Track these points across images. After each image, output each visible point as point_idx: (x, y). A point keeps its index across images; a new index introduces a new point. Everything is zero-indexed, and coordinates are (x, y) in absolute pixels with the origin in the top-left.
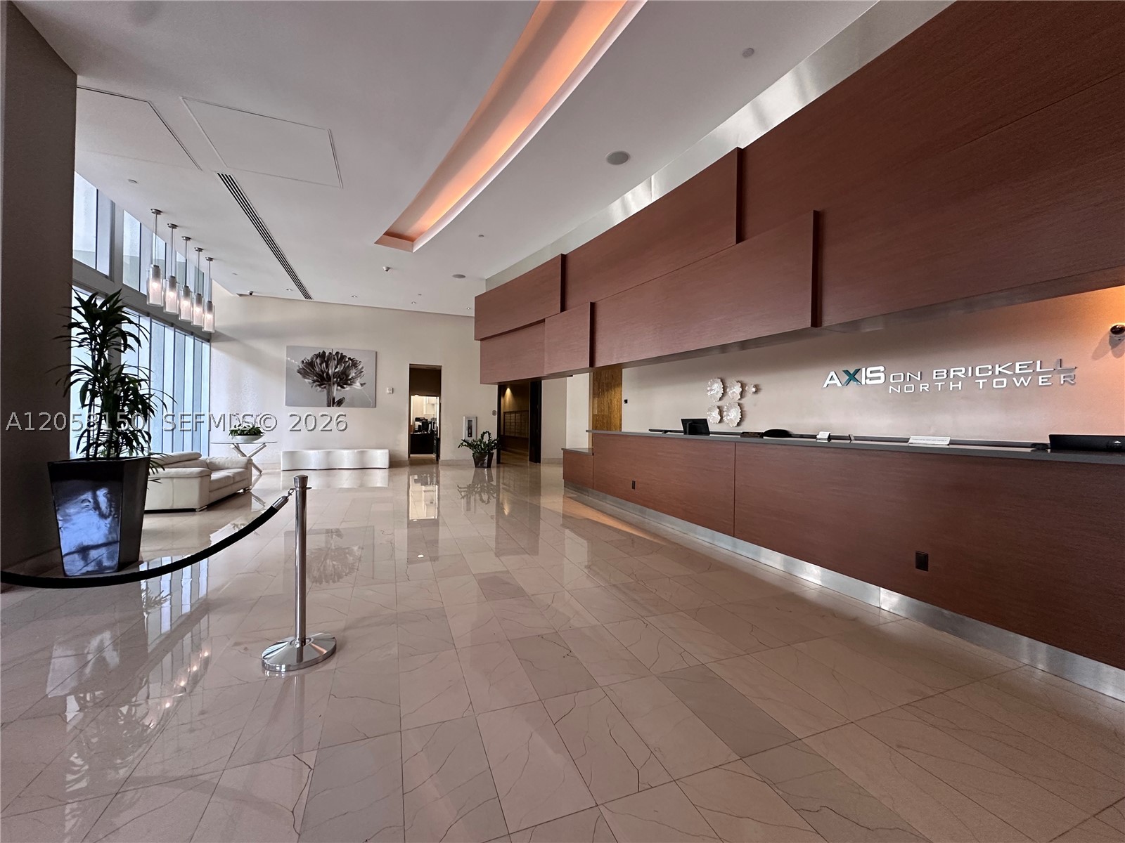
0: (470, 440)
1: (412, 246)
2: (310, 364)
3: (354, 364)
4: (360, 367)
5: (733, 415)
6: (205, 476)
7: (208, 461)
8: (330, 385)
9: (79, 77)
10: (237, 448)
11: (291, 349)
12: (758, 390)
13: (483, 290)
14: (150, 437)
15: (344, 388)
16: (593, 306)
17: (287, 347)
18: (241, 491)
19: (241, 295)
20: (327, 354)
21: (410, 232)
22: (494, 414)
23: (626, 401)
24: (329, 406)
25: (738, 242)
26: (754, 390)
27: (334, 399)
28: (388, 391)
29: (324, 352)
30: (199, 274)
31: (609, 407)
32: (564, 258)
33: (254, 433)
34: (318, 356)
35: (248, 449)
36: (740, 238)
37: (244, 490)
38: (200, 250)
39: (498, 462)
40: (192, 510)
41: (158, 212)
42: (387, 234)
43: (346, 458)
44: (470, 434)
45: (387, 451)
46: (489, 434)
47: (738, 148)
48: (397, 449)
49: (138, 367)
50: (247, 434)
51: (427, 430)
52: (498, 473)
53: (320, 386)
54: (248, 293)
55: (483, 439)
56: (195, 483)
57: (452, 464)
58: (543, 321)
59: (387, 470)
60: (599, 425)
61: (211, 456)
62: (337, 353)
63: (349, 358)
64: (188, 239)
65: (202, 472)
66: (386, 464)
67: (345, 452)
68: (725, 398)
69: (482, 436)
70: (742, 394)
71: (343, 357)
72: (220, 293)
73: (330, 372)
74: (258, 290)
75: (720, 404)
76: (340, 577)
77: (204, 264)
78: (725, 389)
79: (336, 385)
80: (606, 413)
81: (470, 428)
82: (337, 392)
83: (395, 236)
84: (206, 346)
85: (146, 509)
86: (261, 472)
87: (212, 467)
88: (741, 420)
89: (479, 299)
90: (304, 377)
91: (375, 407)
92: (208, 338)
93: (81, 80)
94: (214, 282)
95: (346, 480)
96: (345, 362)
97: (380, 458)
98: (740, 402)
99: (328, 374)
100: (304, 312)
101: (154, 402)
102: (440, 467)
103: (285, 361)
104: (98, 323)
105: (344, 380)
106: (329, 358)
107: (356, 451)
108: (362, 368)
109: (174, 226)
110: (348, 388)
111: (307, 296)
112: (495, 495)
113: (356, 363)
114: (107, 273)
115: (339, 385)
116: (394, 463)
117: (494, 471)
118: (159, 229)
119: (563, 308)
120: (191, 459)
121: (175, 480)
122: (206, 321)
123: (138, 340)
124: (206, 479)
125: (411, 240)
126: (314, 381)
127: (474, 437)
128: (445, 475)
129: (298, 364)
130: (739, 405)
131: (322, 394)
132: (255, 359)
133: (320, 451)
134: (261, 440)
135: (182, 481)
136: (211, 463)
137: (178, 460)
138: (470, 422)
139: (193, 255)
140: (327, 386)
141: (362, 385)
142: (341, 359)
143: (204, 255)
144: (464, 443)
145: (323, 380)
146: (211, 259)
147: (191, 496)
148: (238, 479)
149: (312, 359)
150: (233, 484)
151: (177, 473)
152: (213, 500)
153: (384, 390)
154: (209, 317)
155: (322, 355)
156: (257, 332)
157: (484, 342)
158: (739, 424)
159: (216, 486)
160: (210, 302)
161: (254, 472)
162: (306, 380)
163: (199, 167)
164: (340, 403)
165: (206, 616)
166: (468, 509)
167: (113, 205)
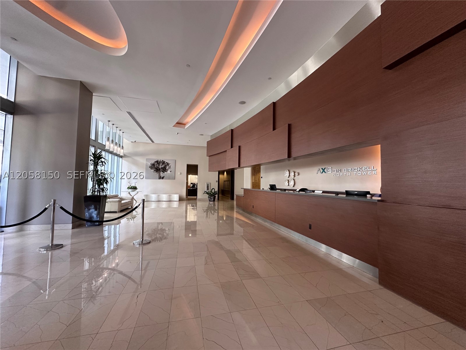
0: (207, 191)
1: (185, 127)
2: (153, 165)
3: (168, 164)
4: (170, 165)
5: (292, 183)
6: (120, 201)
7: (121, 197)
8: (160, 172)
9: (93, 94)
10: (129, 193)
11: (147, 160)
12: (299, 174)
13: (209, 139)
14: (107, 189)
15: (164, 173)
16: (239, 147)
17: (146, 159)
18: (130, 207)
19: (132, 142)
20: (159, 161)
21: (184, 122)
22: (217, 182)
23: (262, 177)
24: (159, 179)
25: (273, 131)
26: (297, 174)
27: (161, 177)
28: (179, 174)
29: (158, 161)
30: (120, 136)
31: (259, 179)
32: (232, 130)
33: (135, 188)
34: (156, 162)
35: (133, 193)
36: (274, 129)
37: (131, 207)
38: (120, 130)
39: (218, 199)
40: (116, 212)
41: (109, 121)
42: (177, 123)
43: (164, 197)
44: (208, 189)
45: (178, 195)
46: (214, 189)
47: (273, 102)
48: (182, 194)
49: (104, 170)
50: (132, 189)
51: (194, 187)
52: (218, 203)
53: (156, 172)
54: (134, 141)
55: (212, 191)
56: (117, 204)
57: (201, 200)
58: (226, 151)
59: (178, 202)
60: (255, 186)
61: (121, 196)
62: (162, 161)
63: (166, 162)
64: (117, 127)
65: (119, 200)
66: (178, 200)
67: (164, 195)
68: (290, 177)
69: (212, 190)
70: (294, 176)
71: (164, 162)
72: (126, 142)
73: (160, 167)
74: (137, 140)
75: (288, 179)
76: (162, 240)
77: (121, 133)
78: (289, 173)
79: (162, 172)
80: (257, 181)
81: (208, 187)
82: (162, 174)
83: (180, 124)
84: (121, 159)
85: (105, 211)
86: (136, 201)
87: (122, 199)
88: (294, 185)
89: (208, 143)
90: (151, 169)
91: (175, 179)
92: (121, 157)
93: (94, 94)
94: (124, 138)
95: (164, 205)
96: (165, 164)
97: (176, 197)
98: (294, 178)
99: (159, 168)
100: (152, 147)
101: (109, 180)
102: (197, 201)
103: (145, 163)
104: (96, 159)
105: (164, 170)
106: (160, 163)
107: (168, 195)
108: (171, 166)
109: (113, 124)
110: (166, 173)
111: (153, 142)
112: (217, 212)
113: (169, 164)
114: (94, 139)
115: (163, 172)
116: (181, 199)
117: (216, 203)
118: (109, 125)
119: (232, 147)
120: (116, 196)
121: (111, 203)
122: (121, 152)
123: (105, 163)
124: (120, 202)
125: (185, 124)
126: (155, 170)
127: (209, 190)
128: (199, 204)
129: (149, 164)
130: (294, 179)
131: (157, 175)
132: (135, 163)
133: (156, 195)
134: (137, 191)
135: (114, 203)
136: (121, 198)
137: (114, 196)
138: (208, 185)
139: (118, 132)
140: (159, 172)
141: (170, 172)
142: (164, 163)
143: (121, 132)
144: (205, 193)
145: (157, 170)
146: (123, 132)
147: (115, 208)
148: (129, 203)
149: (154, 163)
150: (128, 204)
151: (112, 200)
152: (122, 209)
153: (178, 174)
154: (122, 151)
155: (157, 162)
156: (137, 154)
157: (210, 157)
158: (294, 186)
159: (123, 205)
160: (123, 146)
161: (134, 202)
162: (152, 170)
163: (121, 110)
164: (163, 178)
165: (117, 251)
166: (207, 217)
167: (96, 119)
